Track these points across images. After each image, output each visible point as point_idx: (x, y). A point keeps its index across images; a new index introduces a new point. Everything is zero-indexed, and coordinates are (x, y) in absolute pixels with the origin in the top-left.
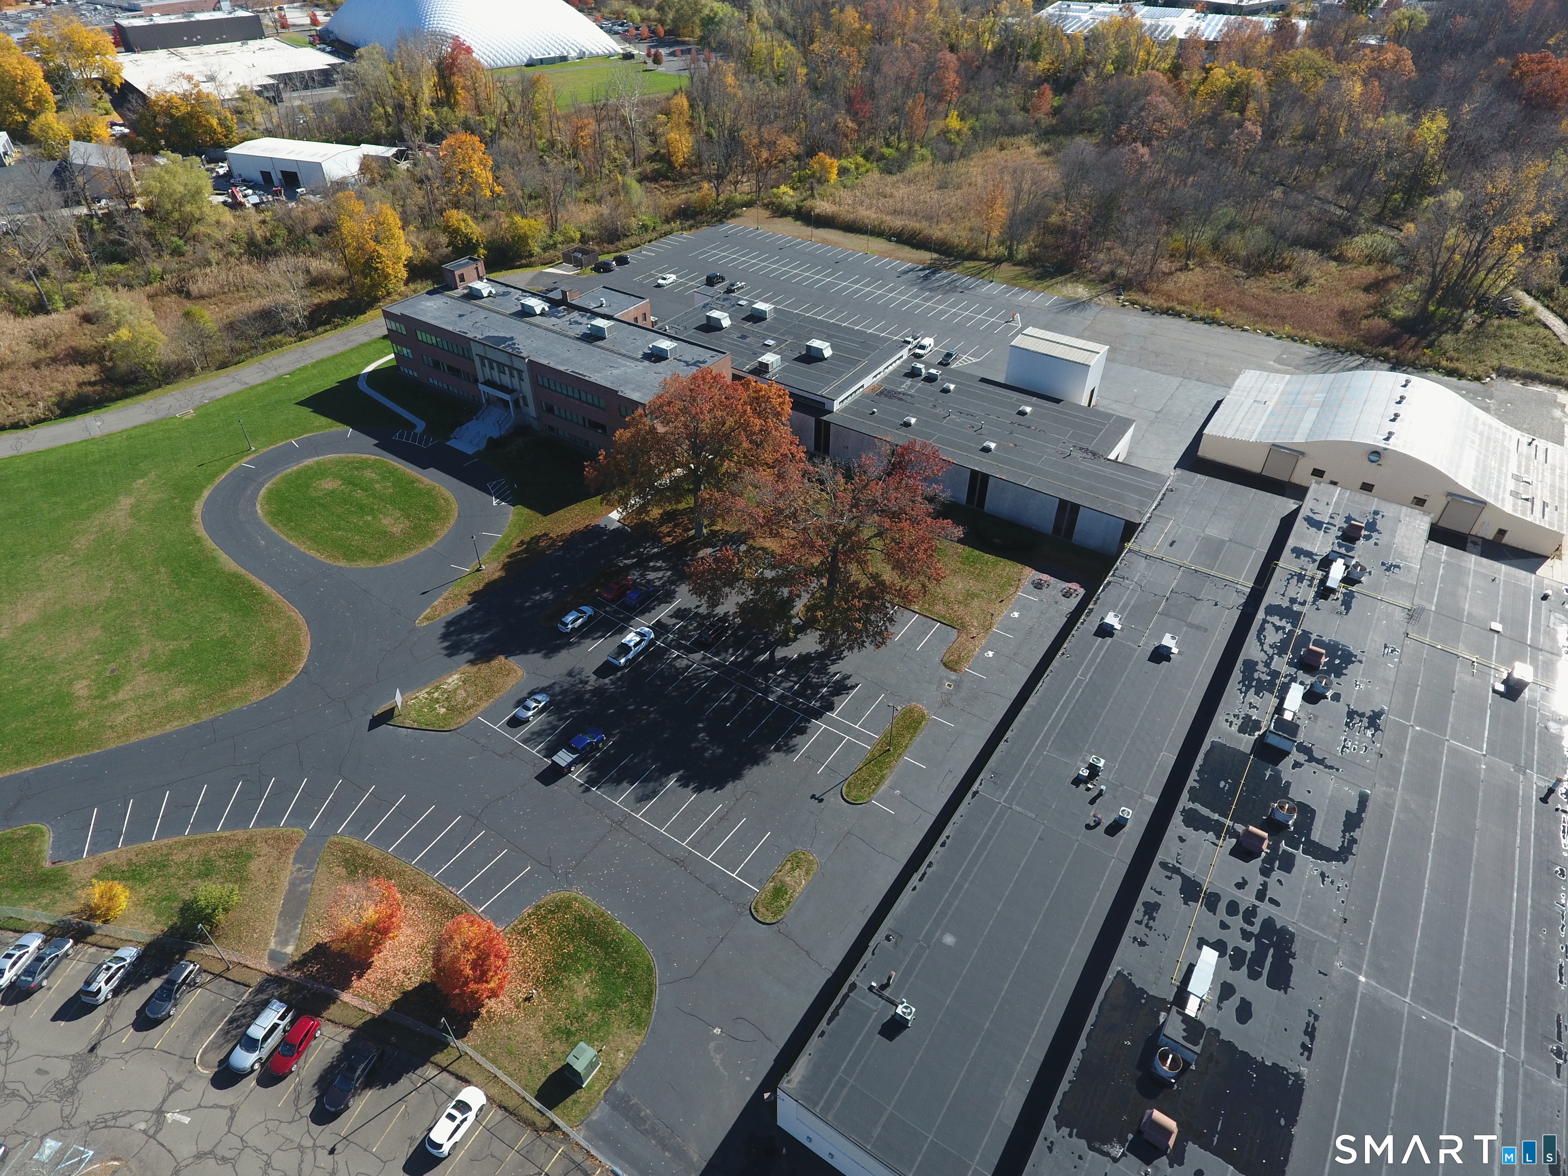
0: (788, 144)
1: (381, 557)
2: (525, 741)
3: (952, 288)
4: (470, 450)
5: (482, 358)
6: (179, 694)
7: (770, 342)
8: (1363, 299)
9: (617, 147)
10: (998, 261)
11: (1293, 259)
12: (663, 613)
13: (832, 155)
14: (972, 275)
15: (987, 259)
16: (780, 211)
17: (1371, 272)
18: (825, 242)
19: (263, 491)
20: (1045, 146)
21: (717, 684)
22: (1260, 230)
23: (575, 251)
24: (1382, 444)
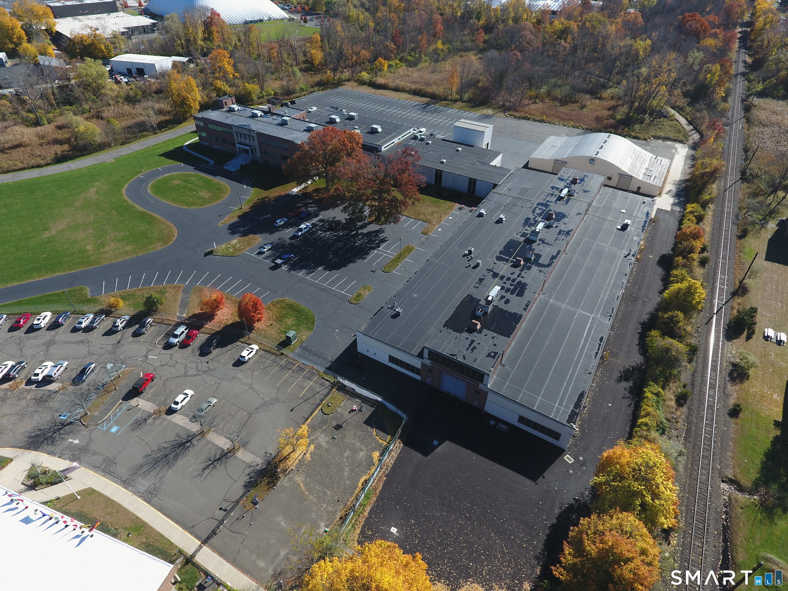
0: (365, 53)
1: (201, 205)
2: (264, 259)
3: (435, 111)
4: (233, 170)
5: (237, 133)
6: (128, 248)
7: (357, 127)
8: (606, 113)
9: (288, 58)
10: (456, 101)
11: (579, 98)
12: (315, 220)
13: (385, 59)
14: (444, 106)
15: (451, 100)
16: (362, 83)
17: (613, 103)
18: (381, 95)
19: (149, 185)
20: (480, 56)
21: (335, 241)
22: (568, 87)
23: (272, 98)
24: (594, 156)
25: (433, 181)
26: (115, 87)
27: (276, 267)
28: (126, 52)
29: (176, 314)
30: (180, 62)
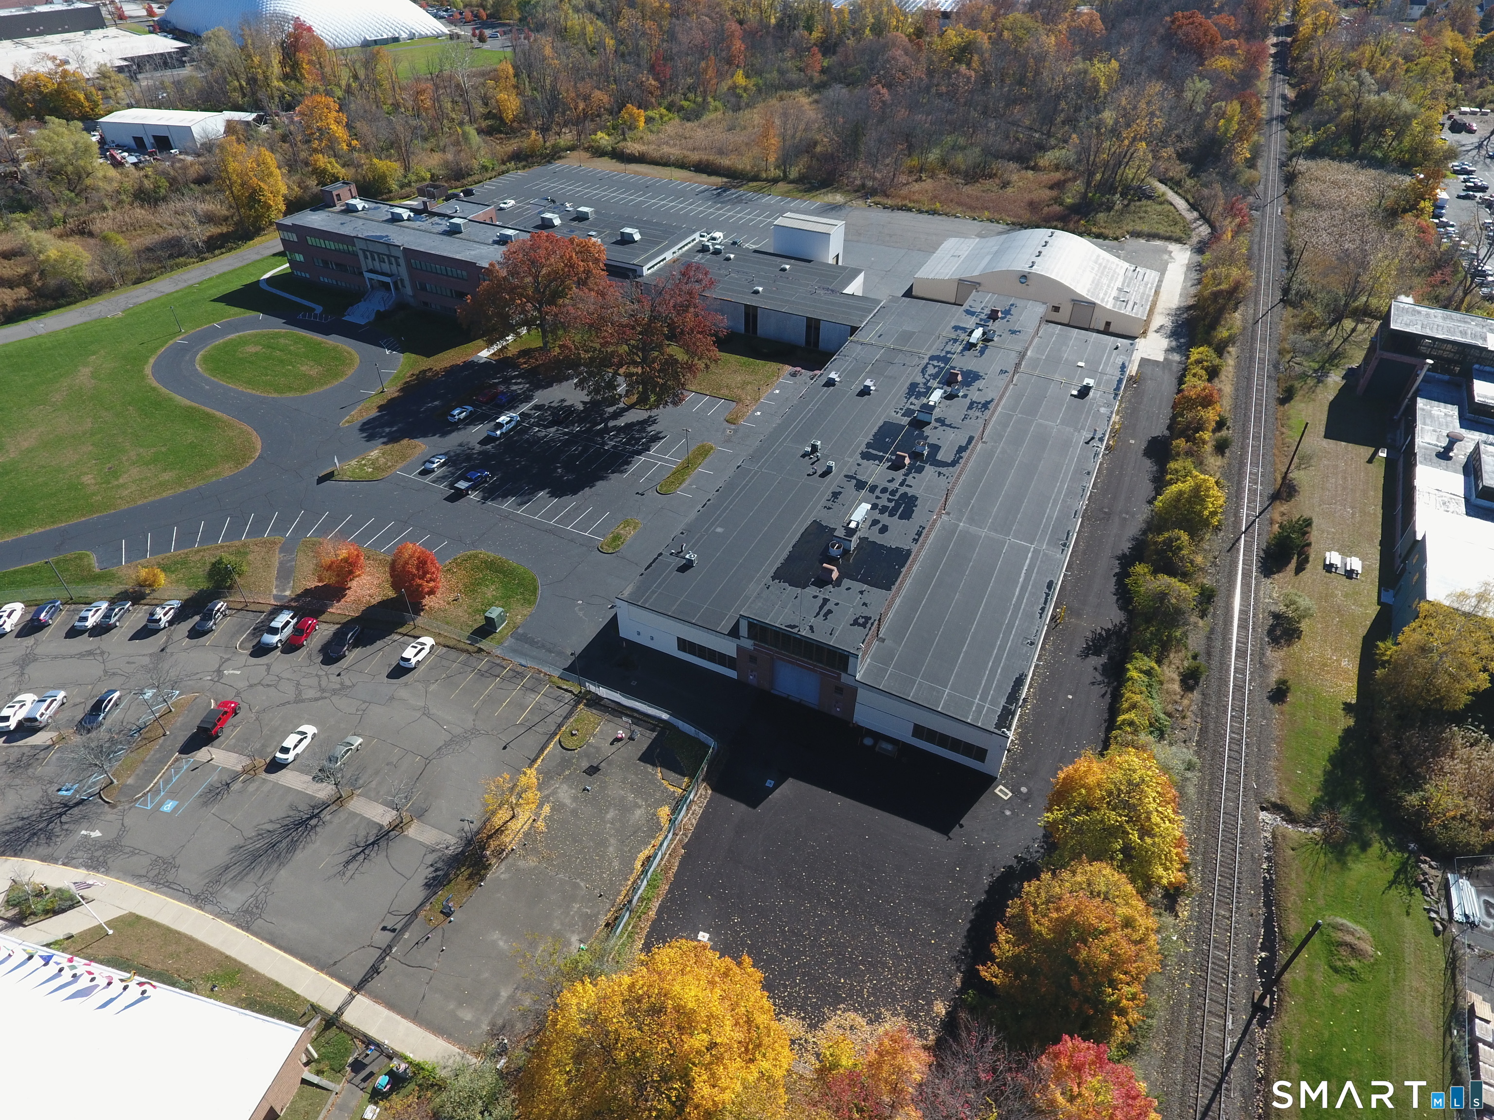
0: (601, 97)
1: (304, 390)
2: (434, 482)
3: (739, 200)
4: (363, 322)
5: (364, 251)
6: (166, 476)
7: (594, 233)
8: (1047, 194)
9: (453, 110)
10: (775, 181)
11: (998, 169)
12: (525, 408)
13: (639, 107)
14: (755, 191)
15: (766, 180)
16: (598, 152)
17: (1058, 176)
18: (636, 173)
19: (199, 357)
20: (816, 96)
21: (567, 443)
22: (978, 150)
23: (427, 186)
24: (1028, 270)
25: (741, 328)
26: (112, 172)
27: (457, 495)
28: (130, 106)
29: (271, 591)
30: (241, 122)
